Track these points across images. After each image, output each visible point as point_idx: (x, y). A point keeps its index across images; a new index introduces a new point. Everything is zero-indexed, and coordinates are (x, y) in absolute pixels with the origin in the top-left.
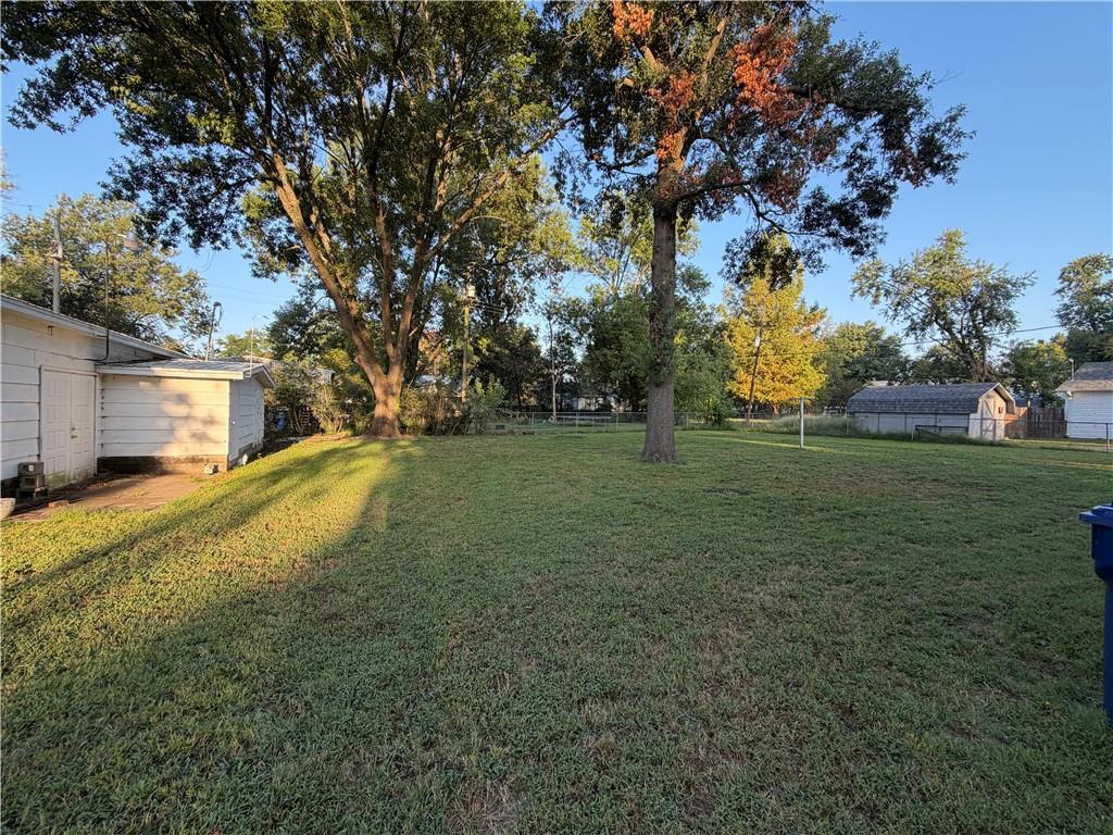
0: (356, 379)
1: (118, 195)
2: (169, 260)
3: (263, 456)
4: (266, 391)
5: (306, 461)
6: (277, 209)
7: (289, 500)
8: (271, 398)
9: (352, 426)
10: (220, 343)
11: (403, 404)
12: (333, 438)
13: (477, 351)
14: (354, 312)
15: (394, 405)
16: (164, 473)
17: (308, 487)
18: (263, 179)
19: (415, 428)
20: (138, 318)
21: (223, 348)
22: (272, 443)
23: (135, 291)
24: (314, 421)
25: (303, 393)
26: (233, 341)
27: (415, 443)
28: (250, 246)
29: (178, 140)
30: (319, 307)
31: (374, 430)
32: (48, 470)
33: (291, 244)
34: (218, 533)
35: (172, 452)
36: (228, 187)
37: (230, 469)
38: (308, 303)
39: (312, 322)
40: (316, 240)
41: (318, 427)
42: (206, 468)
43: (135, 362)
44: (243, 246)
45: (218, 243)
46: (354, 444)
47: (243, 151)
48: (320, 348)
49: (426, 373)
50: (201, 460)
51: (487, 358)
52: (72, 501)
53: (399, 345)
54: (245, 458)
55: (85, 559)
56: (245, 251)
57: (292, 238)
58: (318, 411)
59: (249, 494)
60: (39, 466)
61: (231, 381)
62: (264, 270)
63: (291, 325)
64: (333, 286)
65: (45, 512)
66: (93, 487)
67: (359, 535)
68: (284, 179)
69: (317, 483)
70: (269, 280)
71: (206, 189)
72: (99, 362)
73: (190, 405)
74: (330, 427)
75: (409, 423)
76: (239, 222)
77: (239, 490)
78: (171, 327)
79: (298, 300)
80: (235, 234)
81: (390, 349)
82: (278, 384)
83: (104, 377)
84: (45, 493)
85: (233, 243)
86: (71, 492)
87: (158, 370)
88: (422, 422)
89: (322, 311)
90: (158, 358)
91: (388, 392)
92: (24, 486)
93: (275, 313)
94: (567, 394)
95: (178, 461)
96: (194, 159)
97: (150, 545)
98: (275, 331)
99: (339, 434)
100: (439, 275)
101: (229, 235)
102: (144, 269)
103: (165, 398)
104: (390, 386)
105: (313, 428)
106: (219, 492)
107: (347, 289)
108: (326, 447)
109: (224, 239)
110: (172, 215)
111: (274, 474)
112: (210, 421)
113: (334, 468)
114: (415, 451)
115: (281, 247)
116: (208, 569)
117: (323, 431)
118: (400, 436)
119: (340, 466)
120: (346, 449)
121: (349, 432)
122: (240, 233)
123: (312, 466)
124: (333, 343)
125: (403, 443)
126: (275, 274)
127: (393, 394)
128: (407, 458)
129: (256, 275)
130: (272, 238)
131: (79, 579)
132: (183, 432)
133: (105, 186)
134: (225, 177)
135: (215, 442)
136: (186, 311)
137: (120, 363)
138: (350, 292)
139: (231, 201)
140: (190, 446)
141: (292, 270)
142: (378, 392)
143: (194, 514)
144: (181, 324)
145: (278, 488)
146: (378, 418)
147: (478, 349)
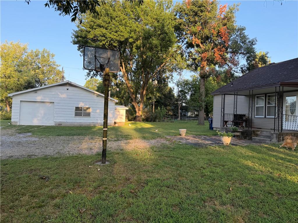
15: (140, 113)
94: (184, 111)
103: (116, 112)
127: (140, 110)
135: (123, 119)
142: (137, 110)
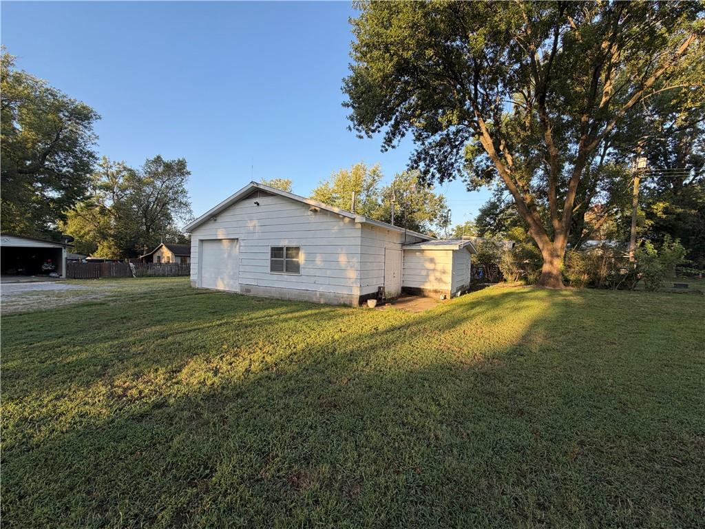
0: (529, 246)
1: (412, 167)
2: (431, 192)
3: (469, 293)
4: (473, 255)
5: (492, 298)
6: (480, 149)
7: (478, 320)
8: (475, 260)
9: (525, 278)
10: (453, 230)
11: (567, 263)
12: (512, 285)
13: (650, 215)
14: (528, 201)
15: (559, 264)
16: (424, 296)
17: (490, 314)
18: (473, 135)
19: (577, 283)
20: (420, 222)
21: (454, 233)
22: (475, 286)
23: (419, 210)
24: (500, 273)
25: (493, 257)
26: (459, 228)
27: (576, 294)
28: (466, 175)
29: (434, 132)
30: (506, 202)
31: (542, 281)
32: (386, 290)
33: (488, 167)
34: (441, 330)
35: (427, 287)
36: (456, 146)
37: (452, 298)
38: (499, 200)
39: (501, 212)
40: (503, 160)
41: (502, 278)
42: (441, 296)
43: (415, 243)
44: (462, 176)
45: (451, 178)
46: (526, 290)
47: (463, 124)
48: (506, 228)
49: (592, 239)
50: (439, 292)
51: (664, 220)
52: (393, 304)
53: (564, 219)
54: (459, 293)
55: (392, 329)
56: (464, 178)
57: (489, 163)
58: (503, 268)
59: (458, 313)
60: (384, 288)
61: (453, 250)
62: (474, 186)
63: (488, 216)
64: (513, 187)
65: (384, 307)
66: (399, 299)
67: (518, 350)
68: (484, 130)
69: (496, 313)
70: (476, 192)
71: (446, 151)
72: (403, 244)
73: (435, 263)
74: (510, 278)
75: (572, 278)
76: (461, 164)
77: (454, 309)
78: (432, 225)
79: (492, 200)
80: (459, 171)
81: (556, 223)
82: (478, 251)
83: (404, 250)
84: (385, 299)
85: (458, 177)
86: (393, 301)
87: (423, 247)
88: (585, 277)
89: (508, 204)
90: (424, 241)
91: (554, 255)
92: (380, 296)
93: (480, 210)
95: (430, 291)
96: (441, 138)
97: (414, 329)
98: (480, 220)
99: (515, 282)
100: (606, 157)
101: (456, 172)
102: (422, 199)
103: (426, 260)
104: (555, 250)
105: (499, 278)
106: (445, 309)
107: (523, 187)
108: (506, 290)
109: (453, 175)
110: (432, 170)
111: (473, 303)
112: (444, 272)
113: (510, 304)
114: (577, 300)
115: (483, 170)
116: (435, 346)
117: (505, 280)
118: (563, 287)
119: (513, 304)
120: (519, 293)
121: (523, 282)
122: (461, 169)
123: (495, 301)
124: (514, 224)
125: (565, 293)
126: (479, 187)
127: (558, 256)
128: (567, 304)
129: (469, 190)
130: (477, 167)
131: (390, 337)
132: (432, 278)
133: (408, 166)
134: (454, 142)
135: (445, 283)
136: (438, 216)
137: (410, 244)
138: (525, 188)
139: (457, 153)
140: (435, 284)
141: (488, 182)
142: (545, 254)
143: (433, 318)
144: (436, 223)
145: (473, 311)
146: (545, 273)
147: (652, 213)
